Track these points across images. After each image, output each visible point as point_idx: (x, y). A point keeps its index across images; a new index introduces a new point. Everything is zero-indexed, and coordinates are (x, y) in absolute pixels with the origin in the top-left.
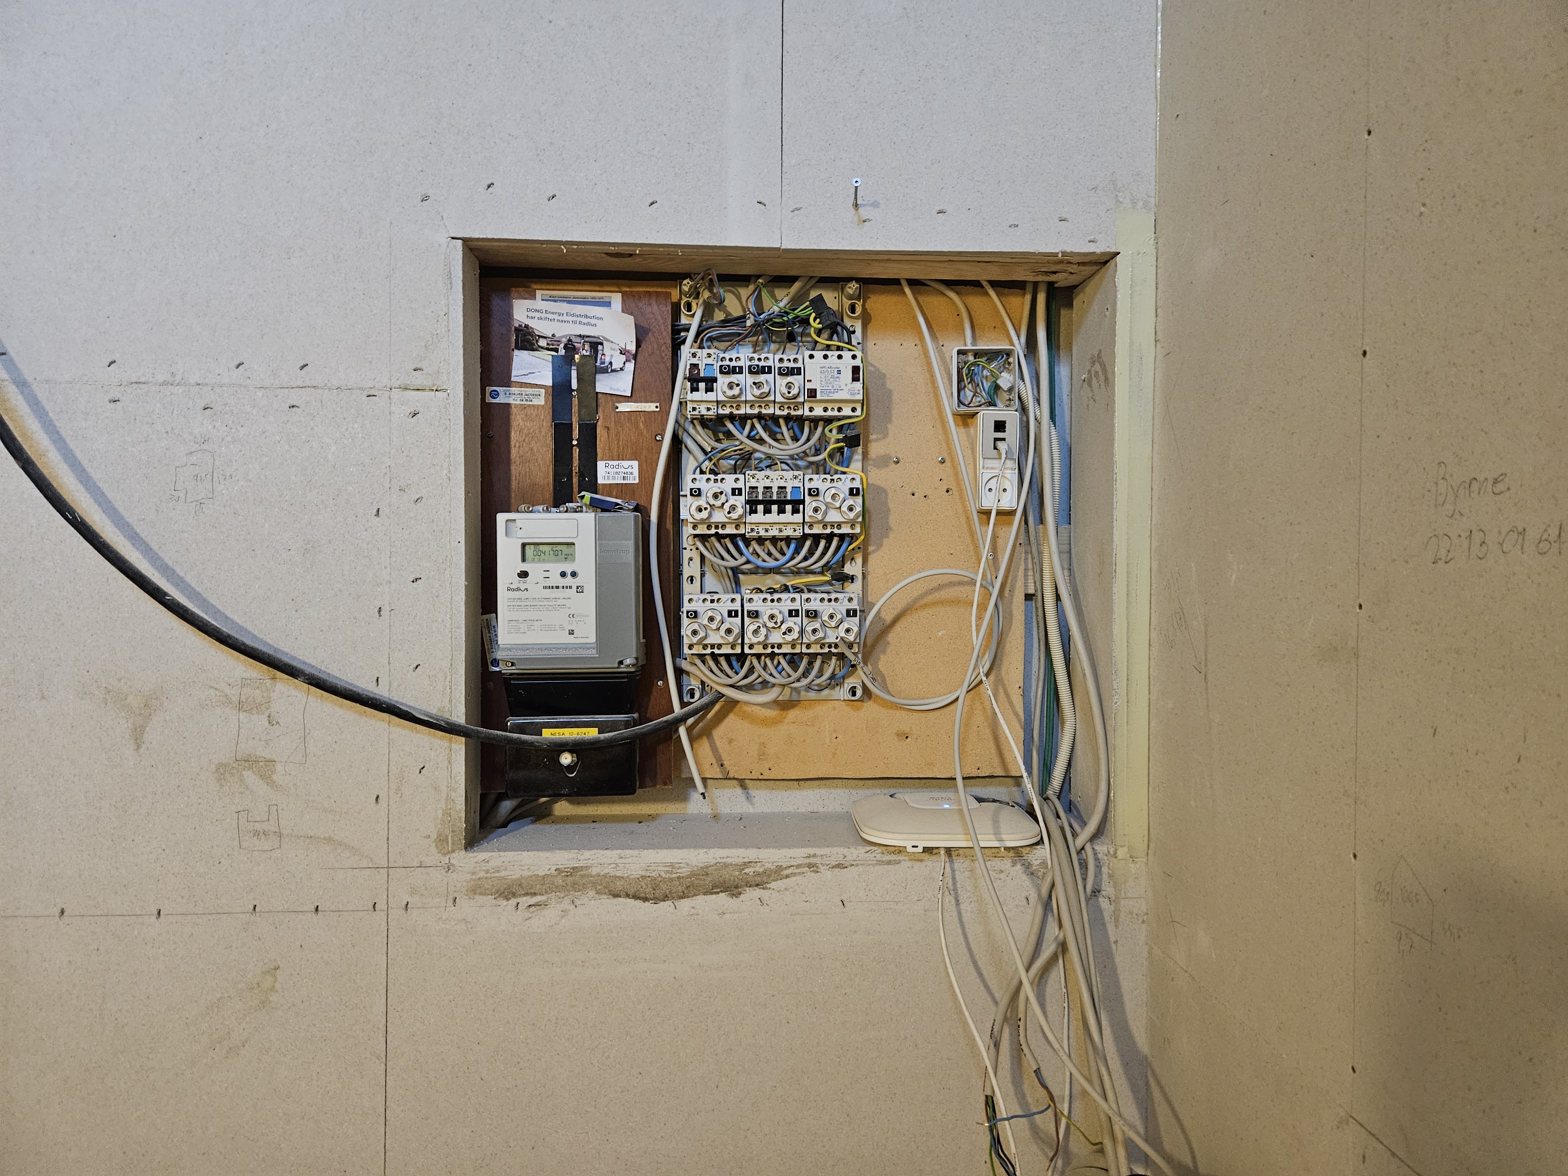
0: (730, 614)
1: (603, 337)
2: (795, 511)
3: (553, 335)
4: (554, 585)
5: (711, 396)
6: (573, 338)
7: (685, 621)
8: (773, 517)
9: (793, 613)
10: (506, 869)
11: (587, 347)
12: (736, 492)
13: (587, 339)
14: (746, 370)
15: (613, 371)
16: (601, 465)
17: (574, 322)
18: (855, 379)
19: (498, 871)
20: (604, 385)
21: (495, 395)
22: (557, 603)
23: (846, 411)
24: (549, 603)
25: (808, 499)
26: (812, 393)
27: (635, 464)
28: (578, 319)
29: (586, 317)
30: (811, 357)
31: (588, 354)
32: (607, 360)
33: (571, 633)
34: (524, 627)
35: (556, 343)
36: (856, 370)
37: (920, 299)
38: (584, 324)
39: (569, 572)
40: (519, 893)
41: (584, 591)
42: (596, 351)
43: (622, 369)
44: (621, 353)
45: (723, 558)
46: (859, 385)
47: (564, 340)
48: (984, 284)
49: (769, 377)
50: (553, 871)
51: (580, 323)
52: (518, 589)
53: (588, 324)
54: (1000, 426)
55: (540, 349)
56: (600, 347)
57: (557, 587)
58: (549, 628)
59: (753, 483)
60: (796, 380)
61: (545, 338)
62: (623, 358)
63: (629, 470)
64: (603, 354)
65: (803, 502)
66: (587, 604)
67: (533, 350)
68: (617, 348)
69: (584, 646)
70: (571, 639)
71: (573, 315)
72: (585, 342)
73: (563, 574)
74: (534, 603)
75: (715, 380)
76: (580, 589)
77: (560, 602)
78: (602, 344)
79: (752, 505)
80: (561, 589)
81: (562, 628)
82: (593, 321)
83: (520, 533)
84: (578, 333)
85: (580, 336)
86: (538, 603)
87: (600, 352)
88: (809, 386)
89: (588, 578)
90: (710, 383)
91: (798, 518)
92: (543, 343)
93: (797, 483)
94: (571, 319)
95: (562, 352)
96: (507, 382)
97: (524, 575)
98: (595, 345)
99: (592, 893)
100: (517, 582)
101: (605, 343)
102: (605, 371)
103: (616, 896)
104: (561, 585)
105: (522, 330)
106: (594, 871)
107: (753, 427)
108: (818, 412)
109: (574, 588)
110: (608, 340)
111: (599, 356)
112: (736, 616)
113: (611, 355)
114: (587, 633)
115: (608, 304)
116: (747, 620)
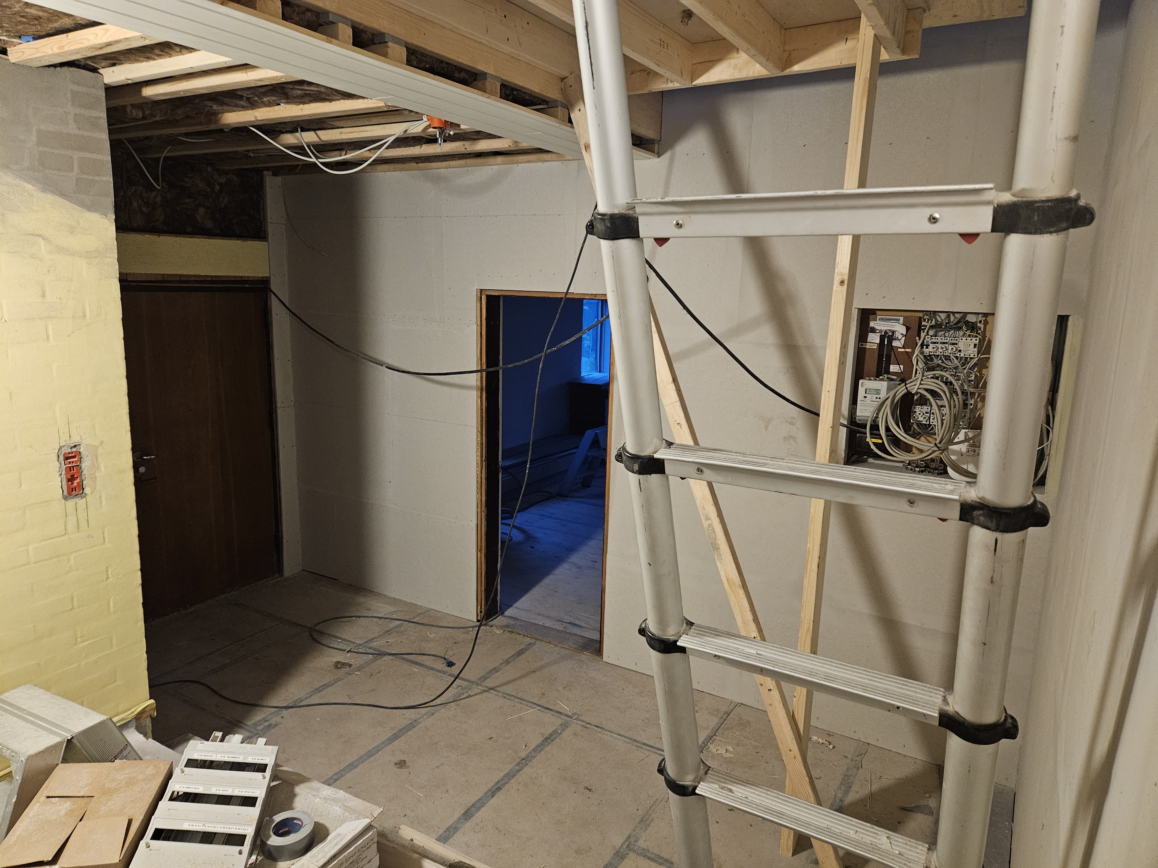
0: (926, 413)
1: (896, 330)
3: (881, 330)
4: (874, 401)
6: (887, 330)
7: (912, 413)
11: (891, 333)
13: (891, 331)
14: (939, 343)
15: (898, 339)
16: (891, 366)
17: (887, 326)
18: (975, 347)
20: (895, 344)
21: (862, 345)
23: (972, 356)
26: (960, 351)
27: (902, 366)
30: (962, 339)
31: (891, 335)
34: (864, 411)
38: (890, 327)
42: (893, 334)
44: (901, 335)
46: (976, 349)
47: (884, 331)
49: (947, 345)
52: (863, 401)
53: (892, 327)
60: (955, 347)
61: (879, 330)
63: (900, 368)
73: (877, 398)
74: (867, 405)
75: (929, 345)
83: (865, 386)
86: (869, 405)
88: (959, 349)
90: (927, 346)
92: (877, 331)
94: (887, 324)
95: (883, 334)
96: (866, 341)
97: (865, 397)
98: (893, 332)
100: (863, 399)
101: (896, 332)
102: (896, 339)
107: (941, 357)
108: (962, 355)
112: (928, 413)
113: (898, 335)
115: (899, 320)
116: (931, 415)
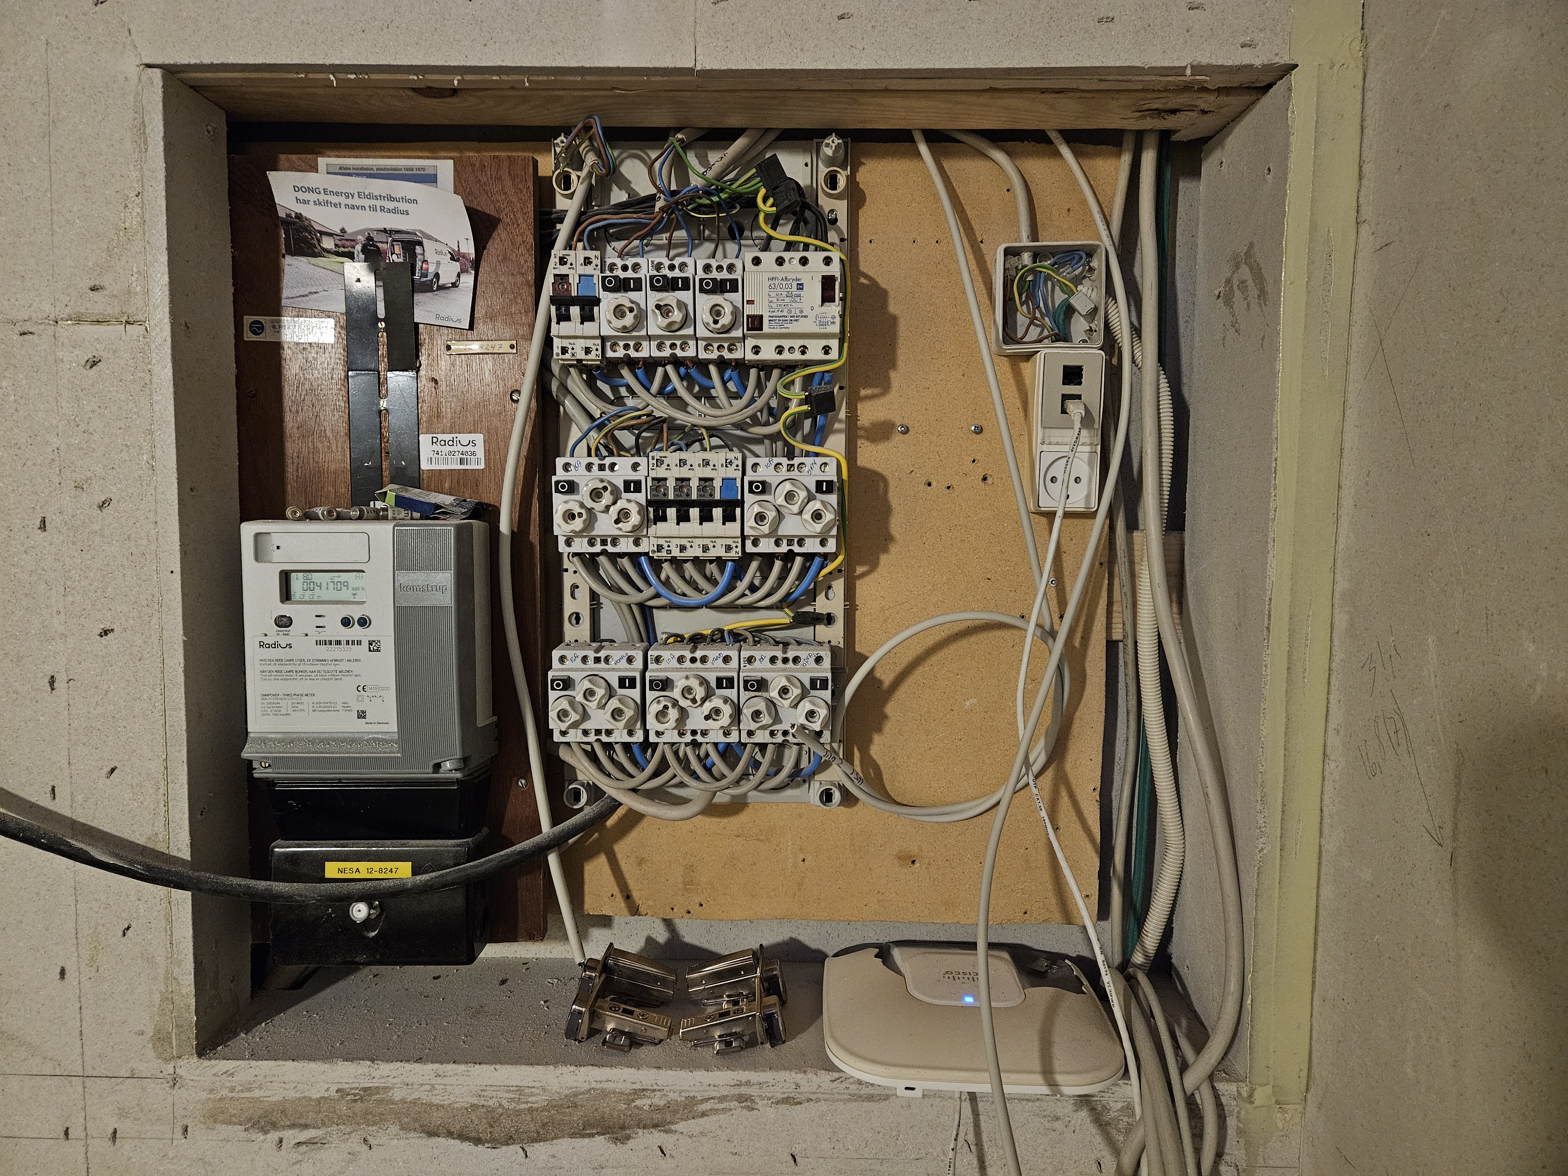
0: (622, 682)
1: (421, 232)
2: (729, 517)
3: (343, 231)
4: (334, 639)
5: (590, 328)
6: (374, 235)
7: (553, 693)
8: (693, 527)
9: (724, 683)
10: (260, 1087)
11: (398, 249)
12: (631, 486)
13: (397, 237)
14: (646, 284)
15: (442, 288)
16: (425, 440)
17: (373, 208)
18: (827, 297)
19: (249, 1090)
20: (427, 311)
22: (338, 668)
23: (815, 352)
24: (326, 668)
25: (749, 498)
26: (756, 323)
27: (479, 438)
28: (379, 203)
29: (391, 199)
30: (757, 261)
31: (401, 260)
32: (432, 269)
33: (362, 715)
34: (286, 705)
35: (348, 243)
36: (828, 283)
37: (946, 164)
38: (389, 211)
39: (354, 619)
40: (282, 1123)
41: (382, 649)
42: (413, 255)
43: (454, 285)
44: (452, 259)
45: (623, 592)
46: (834, 309)
47: (361, 238)
48: (1053, 136)
49: (685, 296)
50: (333, 1093)
51: (382, 209)
52: (276, 645)
53: (395, 211)
54: (1072, 375)
55: (325, 254)
56: (418, 250)
57: (338, 643)
58: (327, 707)
59: (661, 473)
60: (727, 302)
61: (330, 235)
62: (457, 266)
63: (470, 448)
64: (425, 261)
65: (741, 503)
66: (383, 669)
67: (315, 255)
68: (445, 250)
69: (381, 738)
70: (360, 726)
71: (369, 196)
72: (394, 240)
73: (347, 622)
74: (302, 668)
75: (597, 301)
77: (344, 666)
78: (420, 244)
79: (657, 508)
80: (344, 645)
81: (347, 708)
82: (402, 206)
83: (276, 555)
84: (381, 226)
85: (385, 231)
86: (309, 668)
87: (420, 257)
88: (749, 310)
89: (382, 627)
90: (588, 306)
91: (733, 528)
92: (328, 243)
93: (734, 473)
94: (366, 202)
96: (276, 308)
97: (283, 622)
99: (394, 1129)
100: (274, 634)
101: (425, 242)
102: (427, 288)
103: (432, 1134)
104: (343, 639)
105: (294, 223)
106: (397, 1095)
107: (666, 379)
108: (768, 353)
109: (365, 644)
110: (430, 238)
111: (419, 264)
112: (632, 685)
113: (436, 261)
114: (382, 717)
115: (431, 179)
116: (650, 695)
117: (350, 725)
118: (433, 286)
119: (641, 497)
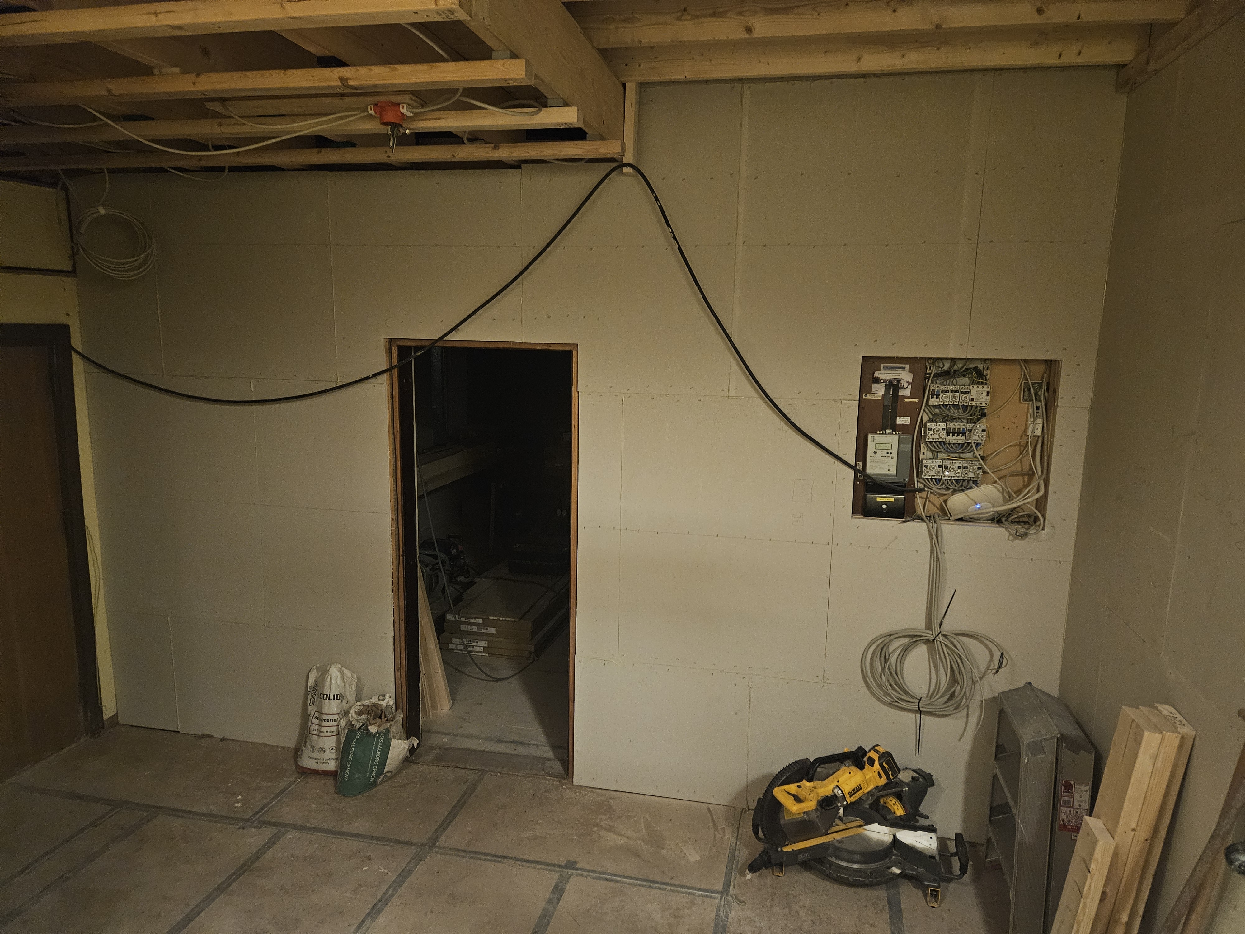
0: (939, 466)
2: (962, 436)
3: (887, 380)
5: (938, 399)
6: (893, 380)
7: (924, 468)
8: (955, 437)
9: (959, 467)
12: (943, 429)
14: (950, 392)
16: (898, 418)
17: (894, 374)
18: (988, 395)
20: (901, 393)
21: (866, 396)
22: (885, 461)
23: (983, 405)
24: (883, 461)
25: (968, 432)
26: (972, 400)
27: (909, 418)
28: (896, 374)
30: (973, 387)
31: (897, 384)
32: (902, 385)
33: (889, 470)
34: (874, 468)
35: (887, 382)
36: (988, 393)
39: (889, 452)
42: (899, 383)
45: (937, 449)
46: (989, 398)
49: (958, 394)
52: (874, 457)
54: (1038, 408)
55: (882, 383)
59: (949, 427)
60: (967, 395)
62: (908, 384)
63: (907, 420)
65: (965, 433)
66: (894, 462)
67: (879, 383)
68: (906, 382)
69: (892, 476)
70: (890, 472)
72: (896, 380)
74: (878, 461)
76: (892, 458)
79: (948, 434)
80: (887, 457)
81: (887, 469)
82: (899, 375)
83: (874, 440)
87: (901, 383)
88: (971, 397)
89: (895, 454)
90: (938, 396)
91: (964, 438)
92: (883, 381)
93: (964, 427)
94: (892, 373)
95: (888, 383)
96: (870, 392)
97: (875, 452)
100: (873, 455)
101: (902, 380)
102: (902, 388)
108: (974, 404)
109: (890, 457)
112: (941, 467)
113: (904, 384)
114: (893, 471)
115: (904, 369)
116: (944, 469)
117: (886, 472)
118: (903, 388)
119: (945, 431)
